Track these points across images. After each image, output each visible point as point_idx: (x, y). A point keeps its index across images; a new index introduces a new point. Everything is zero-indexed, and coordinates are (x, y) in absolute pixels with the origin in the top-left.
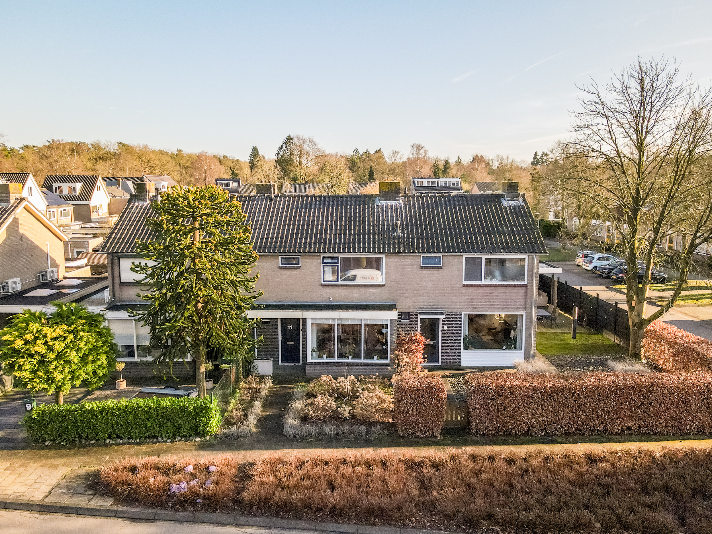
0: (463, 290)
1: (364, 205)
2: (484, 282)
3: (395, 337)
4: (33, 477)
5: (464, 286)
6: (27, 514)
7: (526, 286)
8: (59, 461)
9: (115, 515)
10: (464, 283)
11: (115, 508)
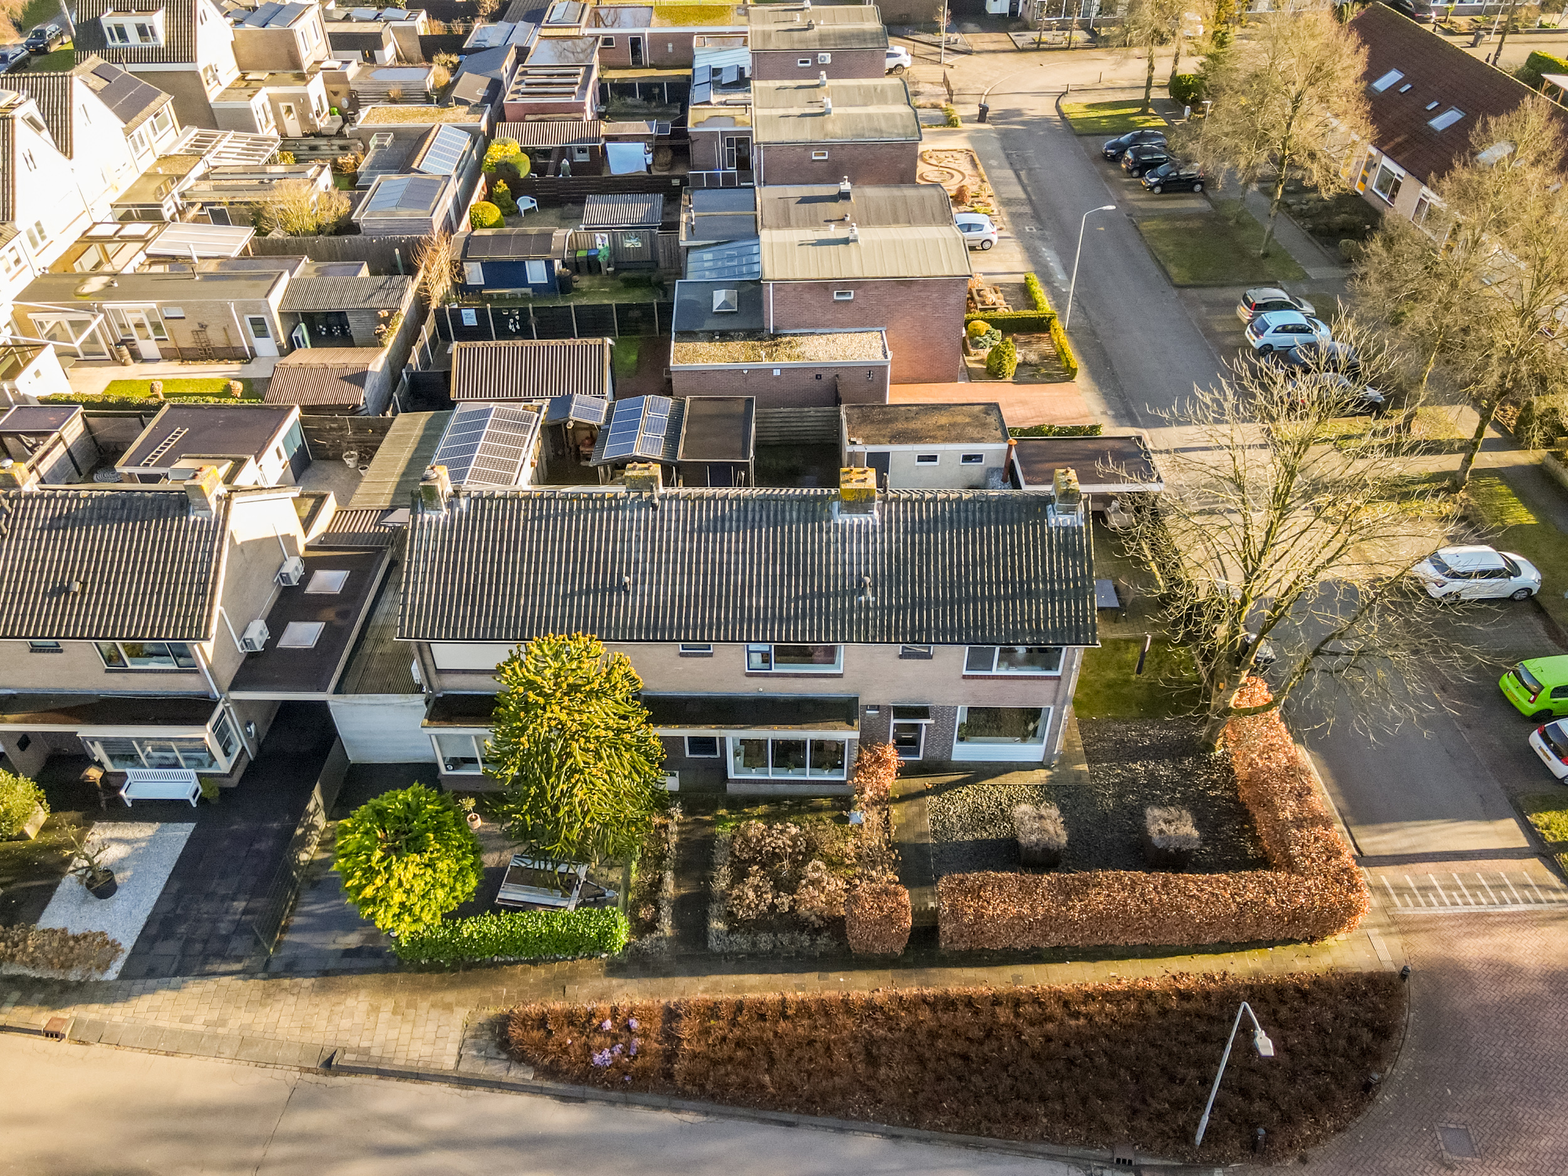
0: (963, 682)
1: (813, 523)
2: (994, 672)
3: (855, 756)
4: (431, 1027)
5: (964, 677)
6: (444, 1087)
7: (1059, 678)
8: (450, 996)
9: (540, 1091)
10: (965, 673)
11: (538, 1083)
